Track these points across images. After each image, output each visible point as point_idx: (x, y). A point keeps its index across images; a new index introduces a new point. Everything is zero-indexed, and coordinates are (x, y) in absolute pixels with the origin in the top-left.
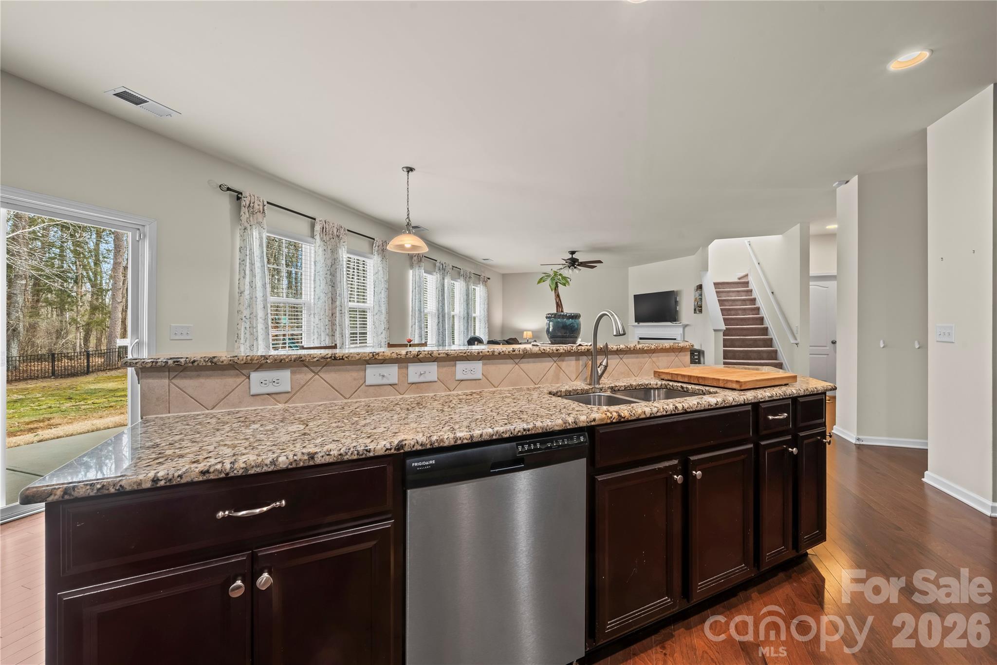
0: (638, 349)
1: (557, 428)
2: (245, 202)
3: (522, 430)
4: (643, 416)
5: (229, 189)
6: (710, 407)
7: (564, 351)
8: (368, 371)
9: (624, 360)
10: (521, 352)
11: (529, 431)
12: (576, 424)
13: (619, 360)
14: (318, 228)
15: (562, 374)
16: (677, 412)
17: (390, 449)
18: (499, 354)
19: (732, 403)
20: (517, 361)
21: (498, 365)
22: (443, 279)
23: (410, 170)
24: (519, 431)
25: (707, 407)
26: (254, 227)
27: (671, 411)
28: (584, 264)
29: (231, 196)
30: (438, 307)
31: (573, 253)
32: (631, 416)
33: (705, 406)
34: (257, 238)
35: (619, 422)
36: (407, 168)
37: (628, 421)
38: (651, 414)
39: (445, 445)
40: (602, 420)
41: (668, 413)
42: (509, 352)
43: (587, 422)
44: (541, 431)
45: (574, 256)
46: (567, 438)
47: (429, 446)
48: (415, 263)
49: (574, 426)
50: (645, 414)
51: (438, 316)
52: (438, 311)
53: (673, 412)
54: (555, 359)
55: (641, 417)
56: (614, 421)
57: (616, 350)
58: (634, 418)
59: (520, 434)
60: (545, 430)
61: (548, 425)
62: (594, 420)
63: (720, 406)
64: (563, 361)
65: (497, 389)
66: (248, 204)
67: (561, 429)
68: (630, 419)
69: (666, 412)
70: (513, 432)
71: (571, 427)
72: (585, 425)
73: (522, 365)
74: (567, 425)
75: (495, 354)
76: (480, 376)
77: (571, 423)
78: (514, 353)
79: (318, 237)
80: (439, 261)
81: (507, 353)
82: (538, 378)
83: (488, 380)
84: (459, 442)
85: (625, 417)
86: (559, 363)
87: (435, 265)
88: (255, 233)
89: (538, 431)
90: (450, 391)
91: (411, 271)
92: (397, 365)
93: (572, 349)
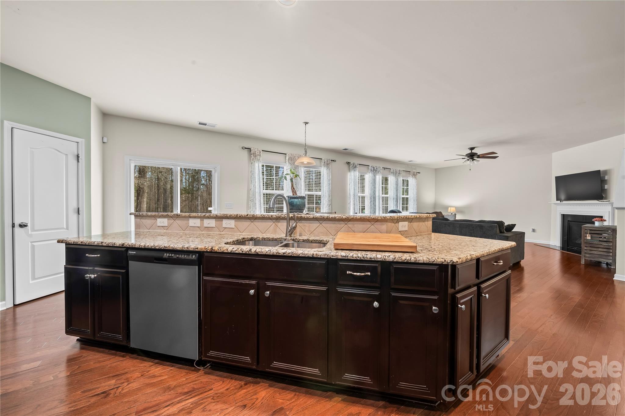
0: (331, 218)
1: (178, 249)
2: (252, 152)
3: (163, 247)
4: (226, 251)
5: (246, 148)
6: (278, 254)
7: (276, 217)
8: (190, 221)
9: (323, 224)
10: (251, 216)
11: (166, 248)
12: (188, 249)
13: (319, 224)
14: (287, 158)
15: (278, 229)
16: (250, 253)
17: (120, 245)
18: (240, 216)
19: (299, 255)
20: (252, 220)
21: (242, 222)
22: (375, 176)
23: (306, 123)
24: (162, 247)
25: (275, 254)
26: (256, 162)
27: (246, 252)
28: (484, 156)
29: (248, 150)
30: (371, 193)
31: (472, 149)
32: (218, 250)
33: (273, 253)
34: (258, 167)
35: (211, 252)
36: (305, 123)
37: (216, 252)
38: (231, 251)
39: (136, 247)
40: (201, 249)
41: (243, 252)
42: (245, 216)
43: (193, 249)
44: (171, 249)
45: (473, 151)
46: (187, 255)
47: (131, 246)
48: (351, 168)
49: (187, 249)
50: (227, 250)
51: (371, 198)
52: (371, 194)
53: (248, 253)
54: (274, 221)
55: (225, 251)
56: (208, 251)
57: (312, 217)
58: (220, 251)
59: (162, 248)
60: (173, 249)
61: (175, 247)
62: (197, 248)
63: (287, 255)
64: (279, 222)
65: (242, 234)
66: (253, 153)
67: (180, 249)
68: (217, 251)
69: (242, 252)
70: (160, 247)
71: (185, 249)
72: (192, 250)
73: (255, 223)
74: (184, 248)
75: (238, 216)
76: (234, 227)
77: (185, 248)
78: (247, 216)
79: (287, 162)
80: (371, 166)
81: (244, 216)
82: (264, 230)
83: (237, 229)
84: (140, 247)
85: (214, 250)
86: (276, 223)
87: (368, 168)
88: (257, 165)
89: (170, 248)
90: (221, 232)
91: (349, 173)
92: (200, 219)
93: (281, 216)
